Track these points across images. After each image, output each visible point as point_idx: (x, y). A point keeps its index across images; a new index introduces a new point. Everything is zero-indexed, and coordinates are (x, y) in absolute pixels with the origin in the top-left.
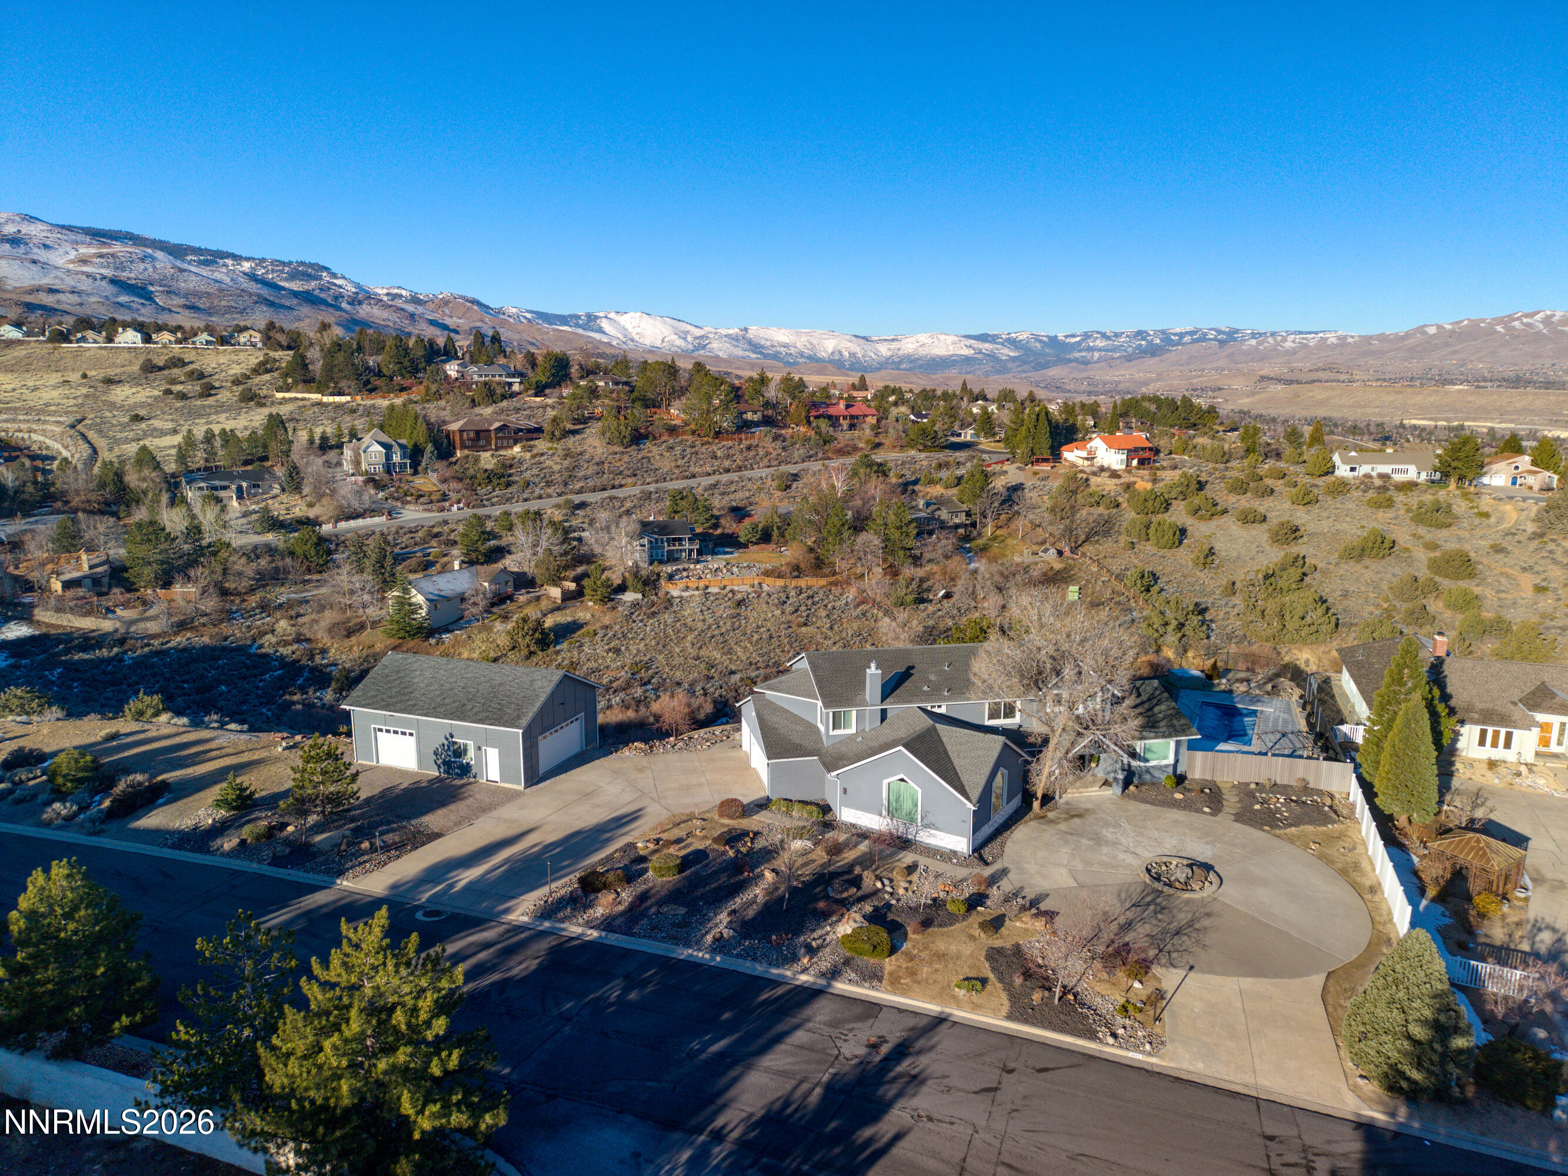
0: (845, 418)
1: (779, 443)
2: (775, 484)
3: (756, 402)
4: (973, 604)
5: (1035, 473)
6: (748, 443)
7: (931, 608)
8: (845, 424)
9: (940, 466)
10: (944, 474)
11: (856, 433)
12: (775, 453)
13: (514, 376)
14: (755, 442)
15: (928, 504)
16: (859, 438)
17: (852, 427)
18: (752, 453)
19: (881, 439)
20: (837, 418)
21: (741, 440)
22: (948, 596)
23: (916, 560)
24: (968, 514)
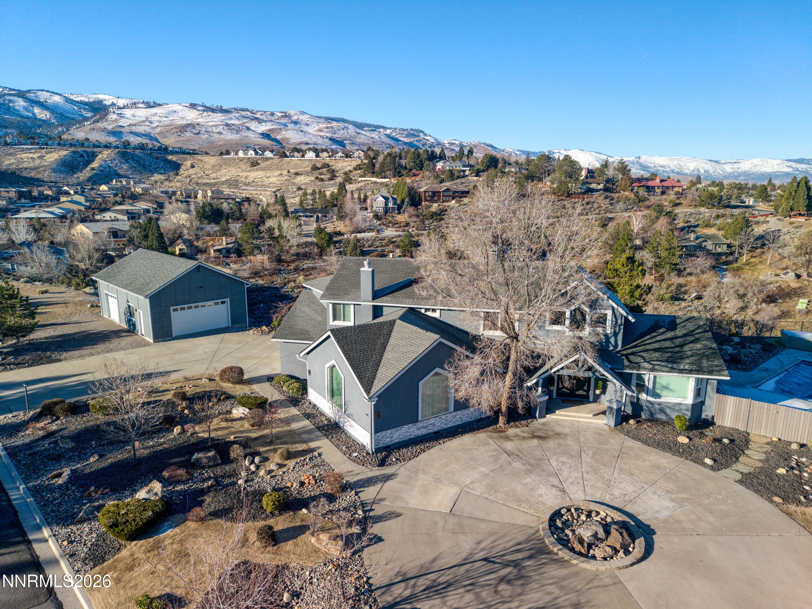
0: (658, 187)
1: (608, 200)
2: (597, 223)
3: (601, 178)
4: (718, 304)
5: (791, 223)
6: (588, 200)
7: (683, 304)
8: (658, 191)
9: (718, 217)
10: (719, 222)
11: (664, 197)
12: (604, 207)
13: (467, 166)
14: (592, 200)
15: (697, 238)
16: (666, 200)
17: (663, 193)
18: (589, 206)
19: (682, 200)
20: (653, 187)
21: (584, 198)
22: (699, 298)
23: (680, 273)
24: (729, 246)
